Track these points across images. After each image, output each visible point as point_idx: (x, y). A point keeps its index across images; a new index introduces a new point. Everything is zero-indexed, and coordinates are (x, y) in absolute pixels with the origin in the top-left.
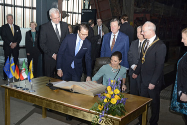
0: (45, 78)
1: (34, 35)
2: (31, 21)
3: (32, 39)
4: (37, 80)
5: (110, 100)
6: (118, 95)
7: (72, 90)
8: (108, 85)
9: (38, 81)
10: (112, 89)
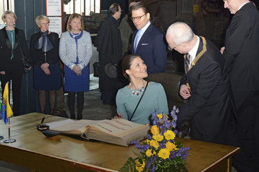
0: (35, 116)
1: (12, 36)
2: (6, 10)
3: (8, 43)
4: (19, 120)
5: (157, 151)
6: (171, 141)
7: (84, 135)
8: (151, 124)
9: (20, 122)
10: (162, 132)
